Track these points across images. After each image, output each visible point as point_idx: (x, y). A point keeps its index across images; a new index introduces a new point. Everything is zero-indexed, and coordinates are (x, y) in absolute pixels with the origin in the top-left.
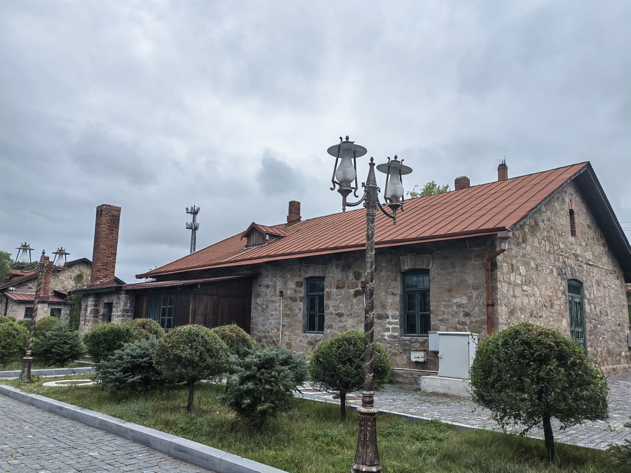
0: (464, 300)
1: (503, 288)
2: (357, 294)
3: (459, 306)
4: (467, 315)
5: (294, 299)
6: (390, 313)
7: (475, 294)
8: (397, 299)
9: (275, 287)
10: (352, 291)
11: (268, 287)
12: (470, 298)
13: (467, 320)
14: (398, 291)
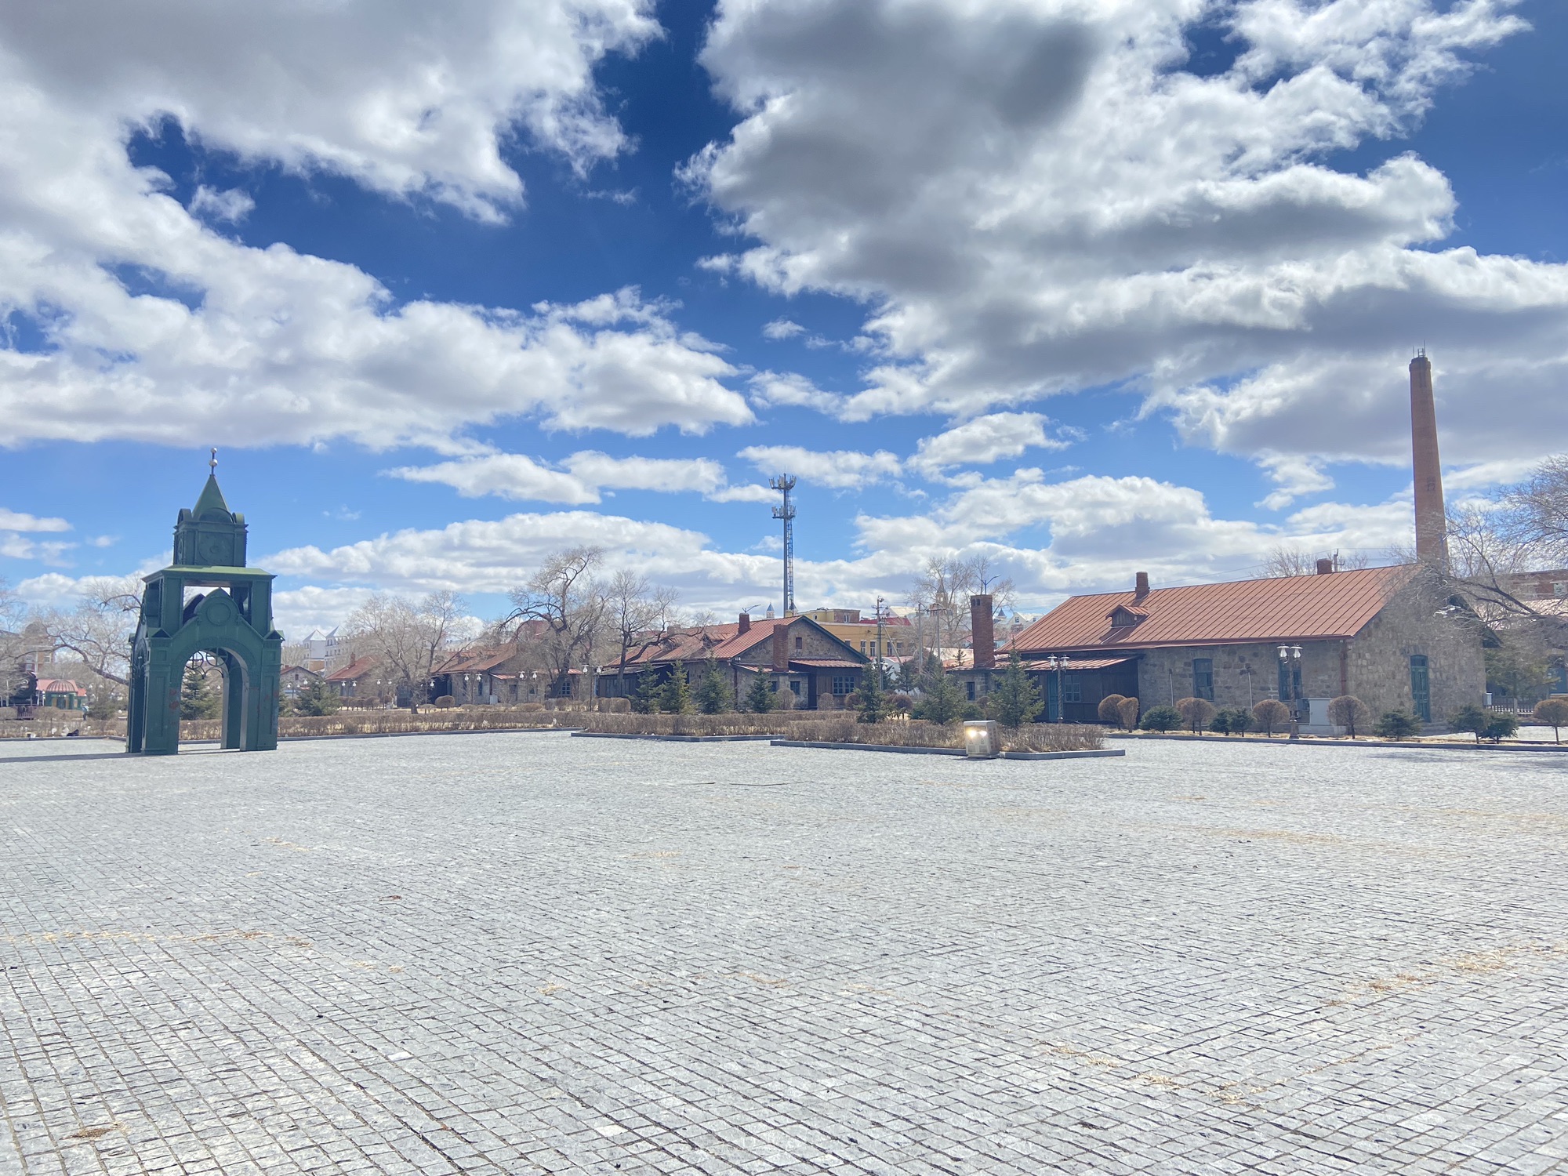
0: (1326, 678)
1: (1352, 670)
2: (1242, 672)
3: (1322, 681)
4: (1328, 687)
5: (1183, 676)
6: (1271, 686)
7: (1333, 673)
8: (1276, 676)
9: (1162, 666)
10: (1238, 670)
11: (1155, 666)
12: (1330, 676)
13: (1328, 690)
14: (1277, 671)
